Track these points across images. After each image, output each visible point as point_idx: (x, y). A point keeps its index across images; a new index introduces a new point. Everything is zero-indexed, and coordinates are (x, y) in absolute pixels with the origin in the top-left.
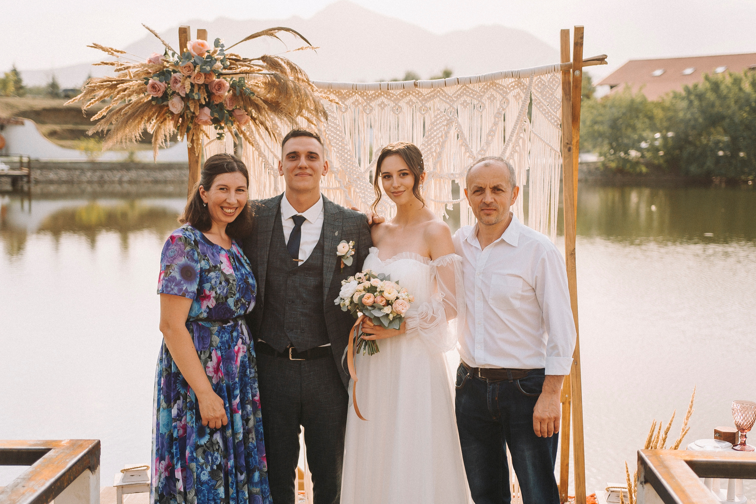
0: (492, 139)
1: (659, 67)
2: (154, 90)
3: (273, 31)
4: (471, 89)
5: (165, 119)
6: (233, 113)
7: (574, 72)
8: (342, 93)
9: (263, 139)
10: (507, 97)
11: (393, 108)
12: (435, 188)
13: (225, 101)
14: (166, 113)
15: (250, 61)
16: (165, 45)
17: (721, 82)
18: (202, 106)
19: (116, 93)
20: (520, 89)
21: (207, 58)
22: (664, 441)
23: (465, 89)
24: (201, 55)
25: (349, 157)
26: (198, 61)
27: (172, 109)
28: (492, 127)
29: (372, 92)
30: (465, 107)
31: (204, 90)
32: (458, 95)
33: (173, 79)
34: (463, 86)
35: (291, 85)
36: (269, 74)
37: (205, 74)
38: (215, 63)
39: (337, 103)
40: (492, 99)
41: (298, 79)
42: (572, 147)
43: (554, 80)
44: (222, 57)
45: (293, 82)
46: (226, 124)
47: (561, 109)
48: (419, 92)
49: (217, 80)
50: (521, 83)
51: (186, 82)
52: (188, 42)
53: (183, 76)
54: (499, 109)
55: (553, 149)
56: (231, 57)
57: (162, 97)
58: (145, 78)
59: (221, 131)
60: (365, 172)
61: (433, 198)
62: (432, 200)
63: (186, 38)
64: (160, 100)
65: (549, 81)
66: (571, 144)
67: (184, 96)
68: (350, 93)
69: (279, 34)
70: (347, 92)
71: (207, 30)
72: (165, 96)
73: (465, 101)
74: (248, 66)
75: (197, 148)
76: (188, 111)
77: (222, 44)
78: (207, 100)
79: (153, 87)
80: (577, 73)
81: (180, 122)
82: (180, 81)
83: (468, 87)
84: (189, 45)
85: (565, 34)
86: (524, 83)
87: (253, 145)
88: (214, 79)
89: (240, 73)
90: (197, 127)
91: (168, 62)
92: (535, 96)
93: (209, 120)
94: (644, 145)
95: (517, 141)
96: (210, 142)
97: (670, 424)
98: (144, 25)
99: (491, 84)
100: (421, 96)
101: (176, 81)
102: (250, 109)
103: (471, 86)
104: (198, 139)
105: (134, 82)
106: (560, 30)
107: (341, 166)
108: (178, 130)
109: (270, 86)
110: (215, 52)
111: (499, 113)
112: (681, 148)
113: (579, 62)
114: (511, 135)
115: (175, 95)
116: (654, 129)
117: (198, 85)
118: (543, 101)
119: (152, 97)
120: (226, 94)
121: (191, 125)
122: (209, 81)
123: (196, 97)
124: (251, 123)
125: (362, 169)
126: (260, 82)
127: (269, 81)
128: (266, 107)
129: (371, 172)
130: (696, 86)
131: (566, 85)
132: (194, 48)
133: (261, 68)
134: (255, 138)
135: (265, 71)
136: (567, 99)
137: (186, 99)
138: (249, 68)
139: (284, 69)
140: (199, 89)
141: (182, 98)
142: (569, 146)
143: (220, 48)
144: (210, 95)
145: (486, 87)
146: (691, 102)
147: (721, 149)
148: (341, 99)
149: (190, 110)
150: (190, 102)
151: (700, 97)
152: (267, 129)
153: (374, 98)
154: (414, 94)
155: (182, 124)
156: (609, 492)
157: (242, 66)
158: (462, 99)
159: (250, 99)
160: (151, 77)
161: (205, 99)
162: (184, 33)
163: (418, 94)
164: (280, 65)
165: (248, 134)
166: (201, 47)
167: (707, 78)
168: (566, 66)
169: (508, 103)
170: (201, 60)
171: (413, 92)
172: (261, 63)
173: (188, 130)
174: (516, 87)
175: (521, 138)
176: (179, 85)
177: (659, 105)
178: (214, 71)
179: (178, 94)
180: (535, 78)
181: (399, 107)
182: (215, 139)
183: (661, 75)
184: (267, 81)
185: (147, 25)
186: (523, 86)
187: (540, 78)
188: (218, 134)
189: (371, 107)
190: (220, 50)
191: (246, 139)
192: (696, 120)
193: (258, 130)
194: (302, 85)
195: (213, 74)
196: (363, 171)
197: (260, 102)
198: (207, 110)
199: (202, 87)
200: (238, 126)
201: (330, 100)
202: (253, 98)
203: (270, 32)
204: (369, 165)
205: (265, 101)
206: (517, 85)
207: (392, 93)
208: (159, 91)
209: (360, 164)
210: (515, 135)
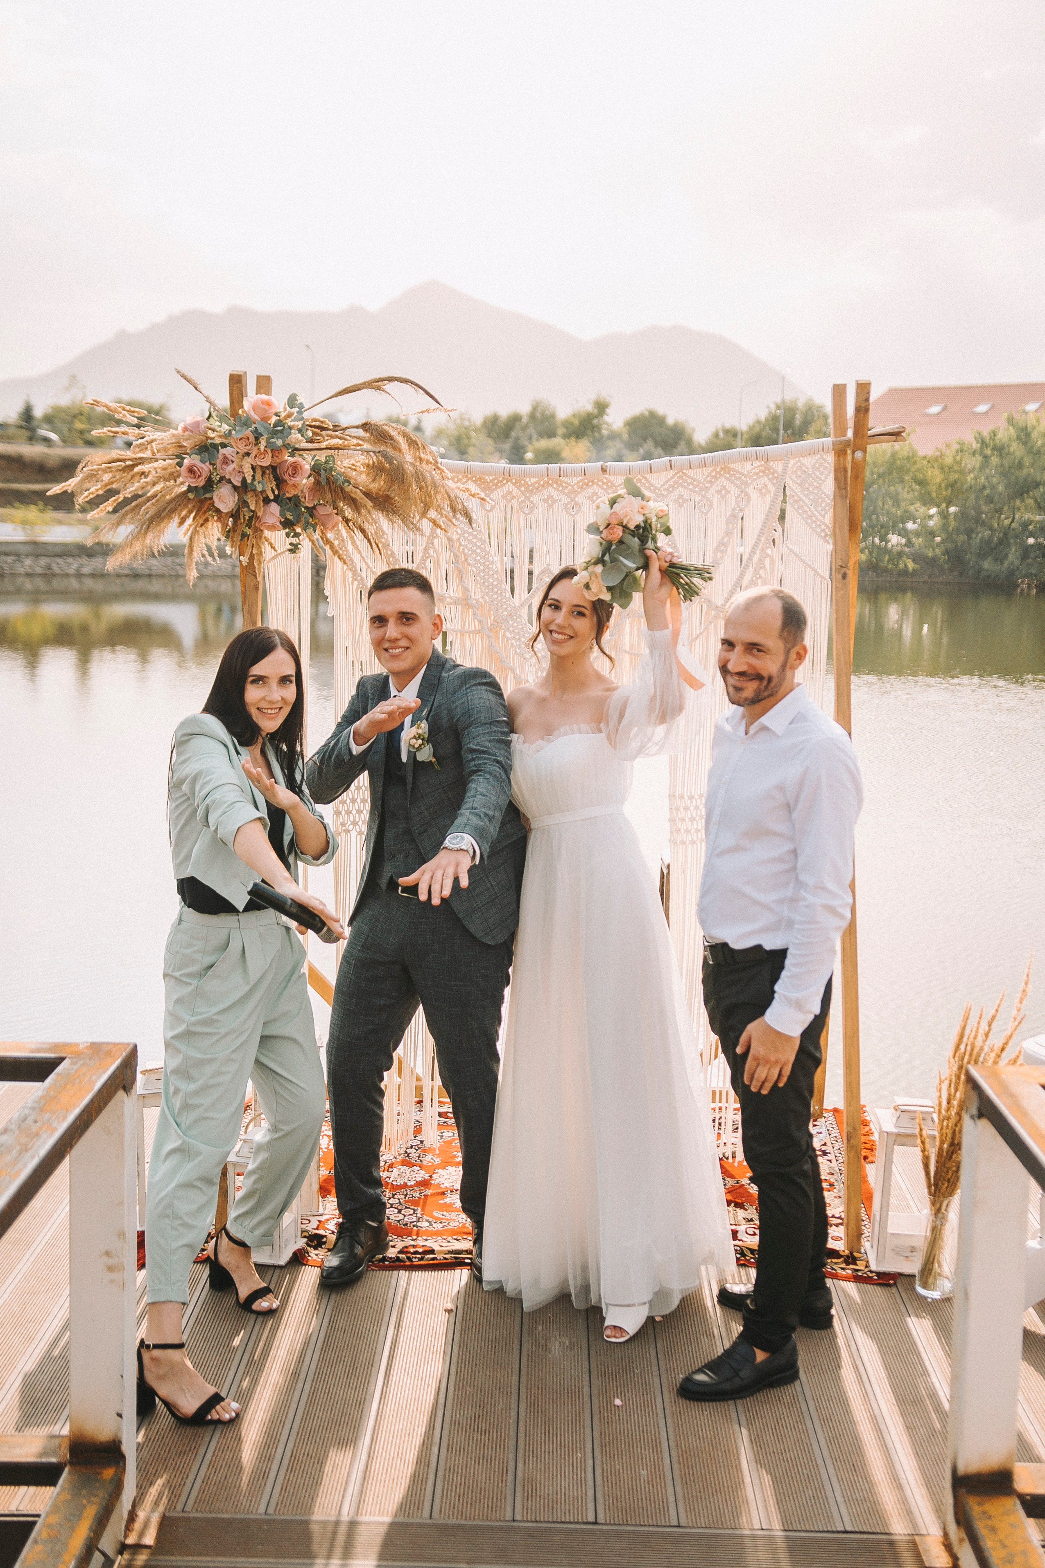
0: (722, 558)
1: (937, 402)
2: (192, 476)
3: (380, 383)
4: (689, 477)
5: (207, 520)
6: (314, 511)
7: (853, 452)
8: (485, 481)
9: (360, 552)
10: (747, 490)
11: (566, 505)
12: (631, 634)
13: (302, 492)
14: (208, 509)
15: (344, 429)
16: (210, 403)
17: (1034, 428)
18: (267, 501)
19: (130, 476)
20: (769, 479)
21: (276, 425)
22: (987, 1035)
23: (680, 477)
24: (265, 419)
25: (495, 583)
26: (261, 430)
27: (218, 504)
28: (723, 539)
29: (533, 480)
30: (681, 506)
31: (271, 476)
32: (670, 486)
33: (220, 457)
34: (678, 473)
35: (409, 469)
36: (374, 452)
37: (272, 450)
38: (290, 434)
39: (483, 499)
40: (723, 493)
41: (421, 459)
42: (848, 572)
43: (821, 465)
44: (300, 424)
45: (413, 464)
46: (305, 529)
47: (832, 510)
48: (609, 481)
49: (291, 460)
50: (769, 470)
51: (243, 463)
52: (245, 399)
53: (238, 453)
54: (734, 510)
55: (818, 574)
56: (314, 423)
57: (204, 487)
58: (178, 456)
59: (295, 540)
60: (521, 605)
61: (627, 648)
62: (626, 651)
63: (241, 391)
64: (202, 491)
65: (813, 467)
66: (846, 567)
67: (239, 484)
68: (499, 482)
69: (390, 387)
70: (494, 479)
71: (272, 376)
72: (210, 485)
73: (681, 496)
74: (340, 438)
75: (259, 569)
76: (246, 509)
77: (301, 404)
78: (276, 492)
79: (191, 470)
80: (859, 454)
81: (230, 523)
82: (233, 462)
83: (685, 474)
84: (247, 404)
85: (839, 391)
86: (773, 469)
87: (345, 563)
88: (286, 458)
89: (326, 449)
90: (258, 531)
91: (214, 430)
92: (792, 490)
93: (278, 524)
94: (910, 526)
95: (761, 561)
96: (276, 556)
97: (997, 1011)
98: (178, 372)
99: (722, 469)
100: (611, 487)
101: (226, 461)
102: (341, 504)
103: (691, 473)
104: (260, 554)
105: (161, 463)
106: (831, 386)
107: (482, 597)
108: (227, 537)
109: (376, 470)
110: (289, 415)
111: (734, 516)
112: (969, 532)
113: (862, 438)
114: (752, 552)
115: (224, 482)
116: (927, 500)
117: (262, 467)
118: (804, 498)
119: (189, 486)
120: (305, 481)
121: (249, 531)
122: (279, 461)
123: (259, 488)
124: (341, 526)
125: (517, 601)
126: (358, 464)
127: (374, 463)
128: (369, 504)
129: (530, 606)
130: (994, 433)
131: (840, 473)
132: (255, 408)
133: (361, 442)
134: (347, 550)
135: (366, 446)
136: (841, 496)
137: (243, 488)
138: (341, 442)
139: (398, 443)
140: (263, 473)
141: (235, 488)
142: (843, 570)
143: (297, 409)
144: (280, 482)
145: (714, 474)
146: (986, 458)
147: (1031, 535)
148: (483, 490)
149: (248, 507)
150: (250, 494)
151: (1000, 450)
152: (366, 536)
153: (537, 488)
154: (600, 483)
155: (234, 529)
156: (899, 1112)
157: (332, 437)
158: (676, 493)
159: (342, 490)
160: (187, 454)
161: (273, 491)
162: (236, 382)
163: (607, 484)
164: (391, 438)
165: (336, 543)
166: (266, 407)
167: (1011, 421)
168: (841, 443)
169: (749, 500)
170: (267, 429)
171: (599, 480)
172: (361, 432)
173: (244, 536)
174: (761, 474)
175: (768, 555)
176: (232, 467)
177: (935, 461)
178: (286, 446)
179: (229, 481)
180: (792, 462)
181: (576, 504)
182: (284, 552)
183: (938, 414)
184: (371, 463)
185: (182, 371)
186: (773, 473)
187: (799, 461)
188: (291, 544)
189: (532, 503)
190: (298, 413)
191: (335, 552)
192: (993, 487)
193: (352, 538)
194: (426, 468)
195: (284, 451)
196: (517, 605)
197: (358, 495)
198: (275, 508)
199: (268, 472)
200: (322, 532)
201: (471, 495)
202: (349, 488)
203: (376, 384)
204: (527, 595)
205: (367, 494)
206: (763, 472)
207: (566, 483)
208: (199, 476)
209: (512, 591)
210: (758, 552)
